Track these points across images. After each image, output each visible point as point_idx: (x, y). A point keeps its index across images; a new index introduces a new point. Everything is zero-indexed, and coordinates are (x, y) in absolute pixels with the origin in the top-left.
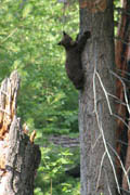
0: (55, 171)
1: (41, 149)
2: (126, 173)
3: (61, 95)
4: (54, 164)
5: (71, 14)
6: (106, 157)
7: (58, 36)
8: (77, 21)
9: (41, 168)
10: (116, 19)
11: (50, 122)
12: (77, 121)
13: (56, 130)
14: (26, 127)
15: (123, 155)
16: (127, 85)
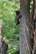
0: (12, 52)
1: (8, 45)
2: (33, 52)
3: (14, 29)
4: (12, 50)
5: (17, 6)
6: (27, 48)
7: (13, 12)
8: (19, 8)
9: (8, 51)
10: (31, 7)
11: (11, 37)
12: (19, 37)
13: (13, 40)
14: (4, 39)
15: (32, 47)
16: (34, 27)
